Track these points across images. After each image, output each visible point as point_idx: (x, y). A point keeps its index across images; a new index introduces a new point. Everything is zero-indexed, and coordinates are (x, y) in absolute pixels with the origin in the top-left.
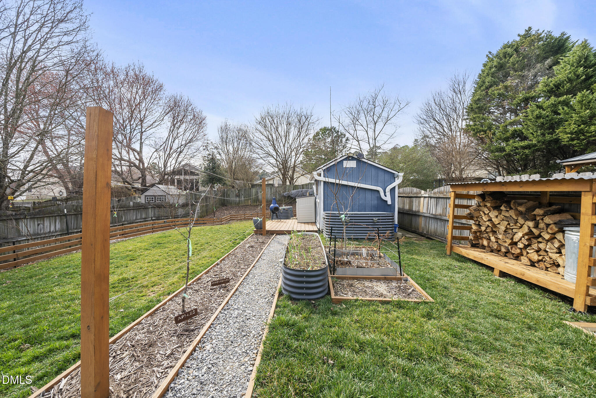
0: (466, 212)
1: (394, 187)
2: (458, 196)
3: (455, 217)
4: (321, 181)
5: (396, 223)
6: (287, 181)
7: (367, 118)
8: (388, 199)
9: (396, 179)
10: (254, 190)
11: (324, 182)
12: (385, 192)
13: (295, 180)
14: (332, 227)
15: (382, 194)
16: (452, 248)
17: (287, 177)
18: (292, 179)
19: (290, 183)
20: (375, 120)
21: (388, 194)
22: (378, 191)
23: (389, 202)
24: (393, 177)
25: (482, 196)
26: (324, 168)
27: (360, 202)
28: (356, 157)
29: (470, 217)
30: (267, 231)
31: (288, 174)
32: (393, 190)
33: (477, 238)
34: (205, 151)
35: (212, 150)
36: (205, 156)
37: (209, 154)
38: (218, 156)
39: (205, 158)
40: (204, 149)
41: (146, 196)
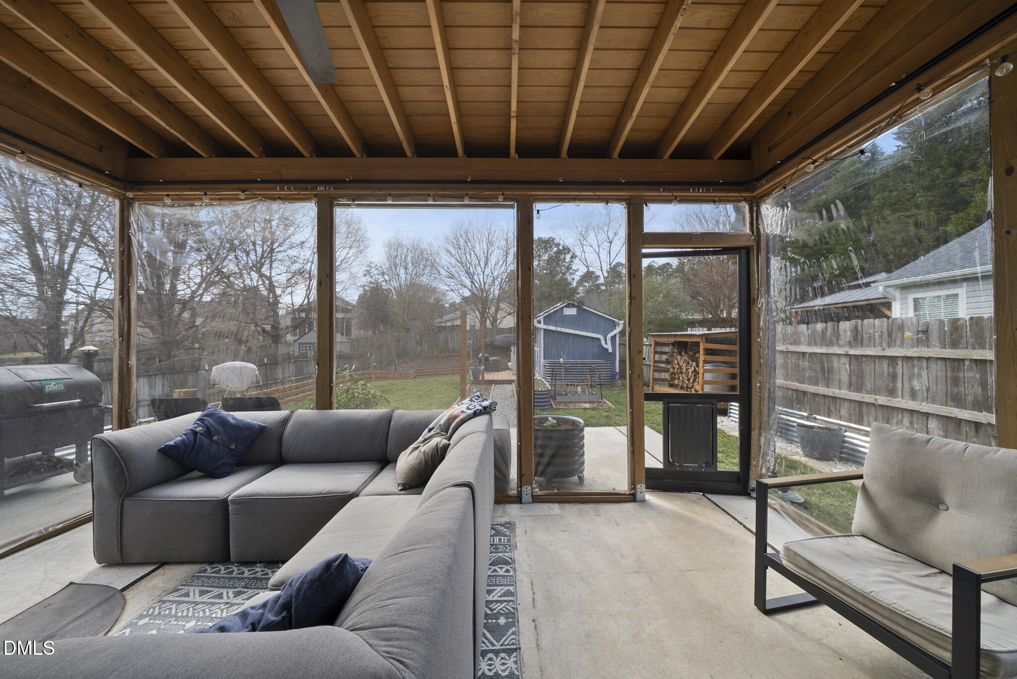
0: (664, 357)
1: (616, 335)
2: (657, 344)
3: (655, 362)
4: (541, 329)
5: (617, 370)
6: (488, 322)
7: (598, 237)
8: (609, 347)
9: (617, 327)
10: (442, 336)
11: (544, 329)
12: (606, 341)
13: (498, 321)
14: (553, 369)
15: (603, 342)
16: (653, 387)
17: (488, 316)
18: (495, 320)
19: (492, 325)
20: (611, 238)
21: (609, 342)
22: (599, 339)
23: (610, 351)
24: (614, 325)
25: (673, 344)
26: (544, 315)
27: (581, 350)
28: (576, 304)
29: (667, 362)
30: (486, 381)
31: (489, 312)
32: (613, 338)
33: (673, 379)
34: (366, 278)
35: (376, 276)
36: (366, 286)
37: (371, 282)
38: (385, 286)
39: (366, 288)
40: (365, 275)
41: (300, 344)
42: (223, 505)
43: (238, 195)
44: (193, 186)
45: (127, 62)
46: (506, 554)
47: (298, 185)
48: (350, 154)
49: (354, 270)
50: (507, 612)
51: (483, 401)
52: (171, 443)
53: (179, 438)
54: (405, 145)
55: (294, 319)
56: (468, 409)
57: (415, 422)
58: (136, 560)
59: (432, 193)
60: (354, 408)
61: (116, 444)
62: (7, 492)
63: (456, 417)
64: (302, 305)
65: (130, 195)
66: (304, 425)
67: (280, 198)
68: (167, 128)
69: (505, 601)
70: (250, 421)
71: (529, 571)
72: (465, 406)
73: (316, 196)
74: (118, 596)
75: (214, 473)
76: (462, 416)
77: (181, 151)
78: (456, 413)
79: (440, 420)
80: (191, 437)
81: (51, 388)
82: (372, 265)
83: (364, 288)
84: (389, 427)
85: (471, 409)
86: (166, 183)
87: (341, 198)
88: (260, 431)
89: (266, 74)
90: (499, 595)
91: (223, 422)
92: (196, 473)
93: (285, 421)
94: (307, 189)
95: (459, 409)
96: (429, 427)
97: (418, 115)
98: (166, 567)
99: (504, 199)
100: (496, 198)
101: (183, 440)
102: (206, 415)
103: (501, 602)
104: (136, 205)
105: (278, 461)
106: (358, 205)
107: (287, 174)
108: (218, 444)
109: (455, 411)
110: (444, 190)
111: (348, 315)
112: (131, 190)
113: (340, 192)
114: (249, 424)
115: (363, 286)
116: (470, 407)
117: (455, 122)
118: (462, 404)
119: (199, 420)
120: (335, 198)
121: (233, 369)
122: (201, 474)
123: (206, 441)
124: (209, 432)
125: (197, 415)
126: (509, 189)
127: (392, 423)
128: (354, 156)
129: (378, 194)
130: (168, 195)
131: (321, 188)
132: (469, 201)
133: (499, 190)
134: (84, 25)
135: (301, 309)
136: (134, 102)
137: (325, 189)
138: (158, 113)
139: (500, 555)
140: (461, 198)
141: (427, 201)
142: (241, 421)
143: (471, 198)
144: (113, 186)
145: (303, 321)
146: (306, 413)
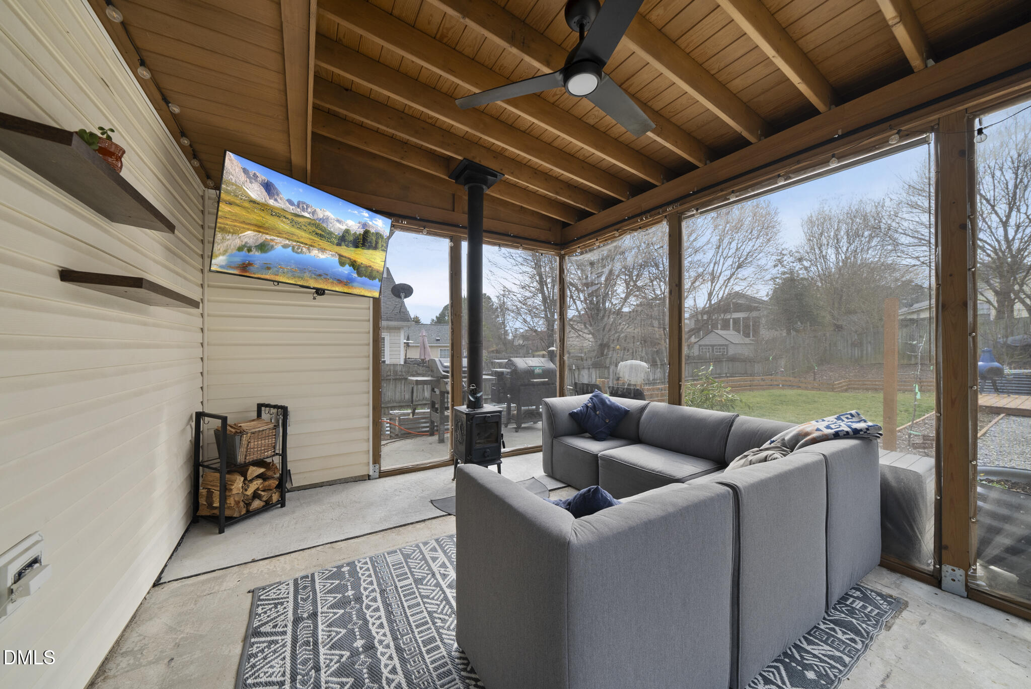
30: (981, 407)
34: (777, 268)
35: (791, 264)
36: (777, 278)
37: (784, 273)
38: (803, 273)
39: (777, 280)
40: (775, 266)
41: (700, 346)
42: (595, 457)
43: (614, 234)
44: (590, 237)
45: (554, 175)
46: (864, 626)
47: (653, 212)
48: (695, 167)
49: (762, 262)
50: (824, 673)
51: (859, 422)
52: (575, 411)
53: (579, 409)
54: (745, 134)
55: (697, 321)
56: (828, 427)
57: (758, 431)
58: (558, 477)
59: (782, 172)
60: (706, 408)
61: (550, 405)
62: (523, 425)
63: (807, 434)
64: (704, 308)
65: (563, 252)
66: (655, 414)
67: (640, 228)
68: (575, 204)
69: (829, 663)
70: (619, 404)
71: (893, 662)
72: (826, 423)
73: (666, 217)
74: (548, 492)
75: (596, 437)
76: (816, 434)
77: (583, 215)
78: (808, 429)
79: (787, 434)
80: (585, 409)
81: (537, 371)
82: (784, 252)
83: (775, 281)
84: (729, 431)
85: (832, 429)
86: (578, 239)
87: (686, 211)
88: (624, 414)
89: (621, 139)
90: (823, 652)
91: (602, 402)
92: (588, 435)
93: (643, 409)
94: (659, 214)
95: (814, 426)
96: (772, 440)
97: (759, 95)
98: (570, 488)
99: (900, 137)
100: (885, 142)
101: (581, 410)
102: (594, 396)
103: (822, 661)
104: (567, 258)
105: (635, 439)
106: (701, 213)
107: (645, 206)
108: (599, 417)
109: (809, 427)
110: (799, 162)
111: (755, 314)
112: (563, 249)
113: (686, 206)
114: (618, 406)
115: (774, 279)
116: (833, 426)
117: (800, 81)
118: (823, 420)
119: (591, 398)
120: (683, 213)
121: (631, 367)
122: (590, 435)
123: (592, 413)
124: (594, 408)
125: (590, 395)
126: (905, 123)
127: (733, 428)
128: (698, 167)
129: (722, 195)
130: (579, 247)
131: (669, 209)
132: (839, 162)
133: (891, 128)
134: (536, 167)
135: (704, 312)
136: (559, 197)
137: (673, 208)
138: (570, 198)
139: (854, 621)
140: (826, 162)
141: (777, 183)
142: (613, 404)
143: (840, 158)
144: (555, 249)
145: (706, 323)
146: (660, 406)
